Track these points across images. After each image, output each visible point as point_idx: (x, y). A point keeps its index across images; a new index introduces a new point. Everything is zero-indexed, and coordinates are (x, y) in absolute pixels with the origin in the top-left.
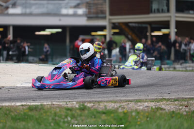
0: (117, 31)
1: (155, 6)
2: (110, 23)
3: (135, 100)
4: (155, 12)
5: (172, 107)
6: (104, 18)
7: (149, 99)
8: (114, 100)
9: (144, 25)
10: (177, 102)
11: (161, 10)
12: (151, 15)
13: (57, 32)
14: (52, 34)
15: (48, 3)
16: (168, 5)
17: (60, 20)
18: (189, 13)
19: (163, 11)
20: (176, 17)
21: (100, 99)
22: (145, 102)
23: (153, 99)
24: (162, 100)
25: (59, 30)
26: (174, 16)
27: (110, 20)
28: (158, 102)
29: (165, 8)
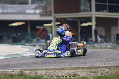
0: (59, 23)
1: (82, 8)
2: (54, 18)
3: (60, 68)
4: (82, 11)
5: (84, 74)
6: (51, 15)
7: (70, 68)
8: (46, 68)
9: (76, 20)
10: (89, 70)
11: (86, 10)
12: (80, 13)
13: (22, 24)
14: (19, 26)
15: (18, 7)
16: (90, 7)
17: (24, 17)
18: (104, 12)
19: (87, 11)
20: (96, 14)
21: (37, 68)
22: (67, 70)
23: (73, 68)
24: (79, 68)
25: (24, 23)
26: (94, 14)
27: (54, 16)
28: (76, 70)
29: (89, 9)
